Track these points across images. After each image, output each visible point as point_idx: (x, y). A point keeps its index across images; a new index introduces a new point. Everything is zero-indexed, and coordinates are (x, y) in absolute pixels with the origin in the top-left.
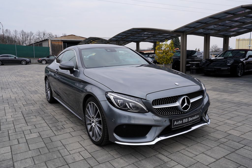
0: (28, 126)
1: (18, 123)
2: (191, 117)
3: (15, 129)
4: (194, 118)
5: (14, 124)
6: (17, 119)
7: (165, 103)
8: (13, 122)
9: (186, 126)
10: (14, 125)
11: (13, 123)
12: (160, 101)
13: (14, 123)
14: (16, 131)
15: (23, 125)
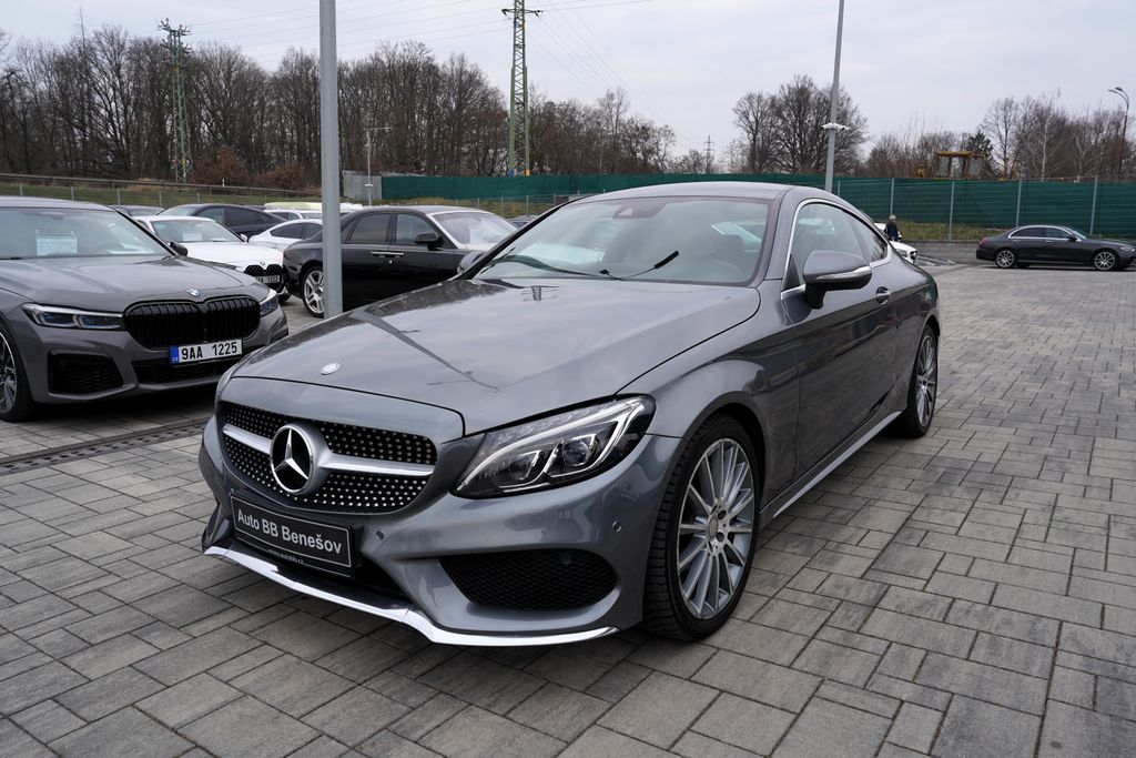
2: (295, 528)
4: (310, 541)
9: (278, 554)
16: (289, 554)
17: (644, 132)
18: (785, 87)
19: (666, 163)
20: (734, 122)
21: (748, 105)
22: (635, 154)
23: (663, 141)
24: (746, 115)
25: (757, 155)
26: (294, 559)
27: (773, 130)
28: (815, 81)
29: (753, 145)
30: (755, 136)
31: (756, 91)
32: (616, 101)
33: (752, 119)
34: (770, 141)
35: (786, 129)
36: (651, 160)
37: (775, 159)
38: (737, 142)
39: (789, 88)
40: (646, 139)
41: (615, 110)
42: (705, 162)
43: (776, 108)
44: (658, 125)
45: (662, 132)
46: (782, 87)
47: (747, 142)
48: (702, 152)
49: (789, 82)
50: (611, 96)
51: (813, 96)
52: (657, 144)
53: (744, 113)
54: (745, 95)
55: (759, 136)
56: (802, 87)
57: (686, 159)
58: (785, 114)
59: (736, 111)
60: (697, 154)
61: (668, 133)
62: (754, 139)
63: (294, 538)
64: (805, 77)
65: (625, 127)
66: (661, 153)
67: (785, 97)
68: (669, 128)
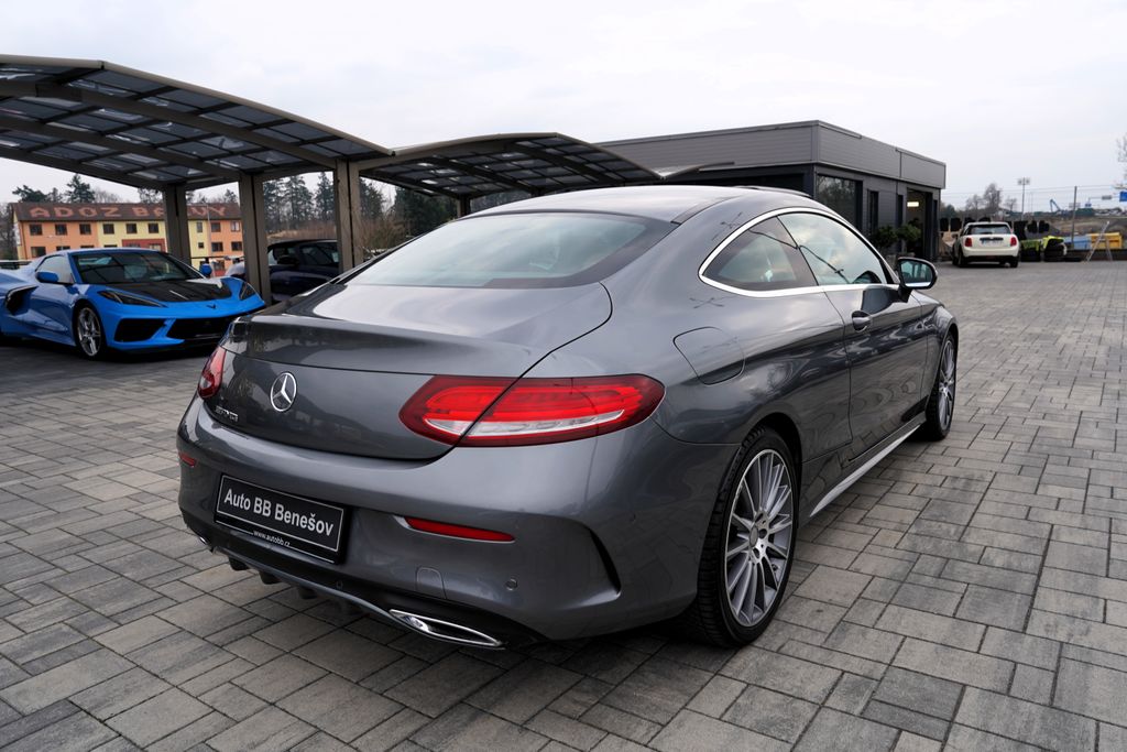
0: (1053, 526)
1: (1088, 552)
3: (1110, 533)
5: (1109, 554)
6: (1083, 579)
8: (1108, 570)
10: (1109, 550)
11: (1109, 558)
13: (1105, 558)
14: (1111, 522)
15: (1071, 534)
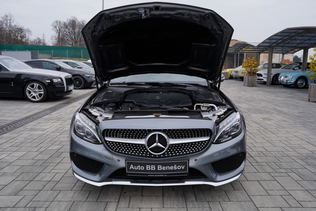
2: (163, 165)
4: (171, 168)
7: (125, 136)
9: (154, 176)
12: (117, 132)
16: (160, 174)
17: (21, 30)
18: (69, 20)
19: (29, 41)
20: (52, 29)
21: (56, 24)
22: (17, 37)
23: (27, 34)
24: (56, 27)
25: (60, 40)
26: (163, 175)
27: (65, 32)
28: (78, 18)
29: (59, 37)
30: (59, 34)
31: (59, 20)
32: (9, 18)
33: (58, 29)
34: (64, 36)
35: (69, 32)
36: (24, 40)
37: (66, 42)
38: (54, 36)
39: (70, 20)
40: (22, 32)
41: (9, 21)
42: (42, 41)
43: (66, 26)
44: (25, 28)
45: (27, 30)
46: (67, 19)
47: (57, 36)
48: (41, 38)
49: (69, 18)
50: (7, 16)
51: (77, 23)
52: (25, 34)
53: (55, 26)
54: (55, 21)
55: (61, 34)
56: (74, 20)
57: (35, 40)
58: (68, 28)
59: (52, 26)
60: (39, 38)
61: (29, 31)
62: (59, 35)
63: (164, 168)
64: (74, 17)
65: (13, 28)
66: (27, 38)
67: (69, 23)
68: (29, 29)
